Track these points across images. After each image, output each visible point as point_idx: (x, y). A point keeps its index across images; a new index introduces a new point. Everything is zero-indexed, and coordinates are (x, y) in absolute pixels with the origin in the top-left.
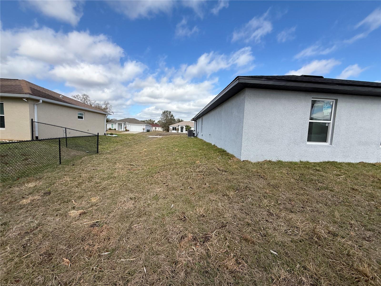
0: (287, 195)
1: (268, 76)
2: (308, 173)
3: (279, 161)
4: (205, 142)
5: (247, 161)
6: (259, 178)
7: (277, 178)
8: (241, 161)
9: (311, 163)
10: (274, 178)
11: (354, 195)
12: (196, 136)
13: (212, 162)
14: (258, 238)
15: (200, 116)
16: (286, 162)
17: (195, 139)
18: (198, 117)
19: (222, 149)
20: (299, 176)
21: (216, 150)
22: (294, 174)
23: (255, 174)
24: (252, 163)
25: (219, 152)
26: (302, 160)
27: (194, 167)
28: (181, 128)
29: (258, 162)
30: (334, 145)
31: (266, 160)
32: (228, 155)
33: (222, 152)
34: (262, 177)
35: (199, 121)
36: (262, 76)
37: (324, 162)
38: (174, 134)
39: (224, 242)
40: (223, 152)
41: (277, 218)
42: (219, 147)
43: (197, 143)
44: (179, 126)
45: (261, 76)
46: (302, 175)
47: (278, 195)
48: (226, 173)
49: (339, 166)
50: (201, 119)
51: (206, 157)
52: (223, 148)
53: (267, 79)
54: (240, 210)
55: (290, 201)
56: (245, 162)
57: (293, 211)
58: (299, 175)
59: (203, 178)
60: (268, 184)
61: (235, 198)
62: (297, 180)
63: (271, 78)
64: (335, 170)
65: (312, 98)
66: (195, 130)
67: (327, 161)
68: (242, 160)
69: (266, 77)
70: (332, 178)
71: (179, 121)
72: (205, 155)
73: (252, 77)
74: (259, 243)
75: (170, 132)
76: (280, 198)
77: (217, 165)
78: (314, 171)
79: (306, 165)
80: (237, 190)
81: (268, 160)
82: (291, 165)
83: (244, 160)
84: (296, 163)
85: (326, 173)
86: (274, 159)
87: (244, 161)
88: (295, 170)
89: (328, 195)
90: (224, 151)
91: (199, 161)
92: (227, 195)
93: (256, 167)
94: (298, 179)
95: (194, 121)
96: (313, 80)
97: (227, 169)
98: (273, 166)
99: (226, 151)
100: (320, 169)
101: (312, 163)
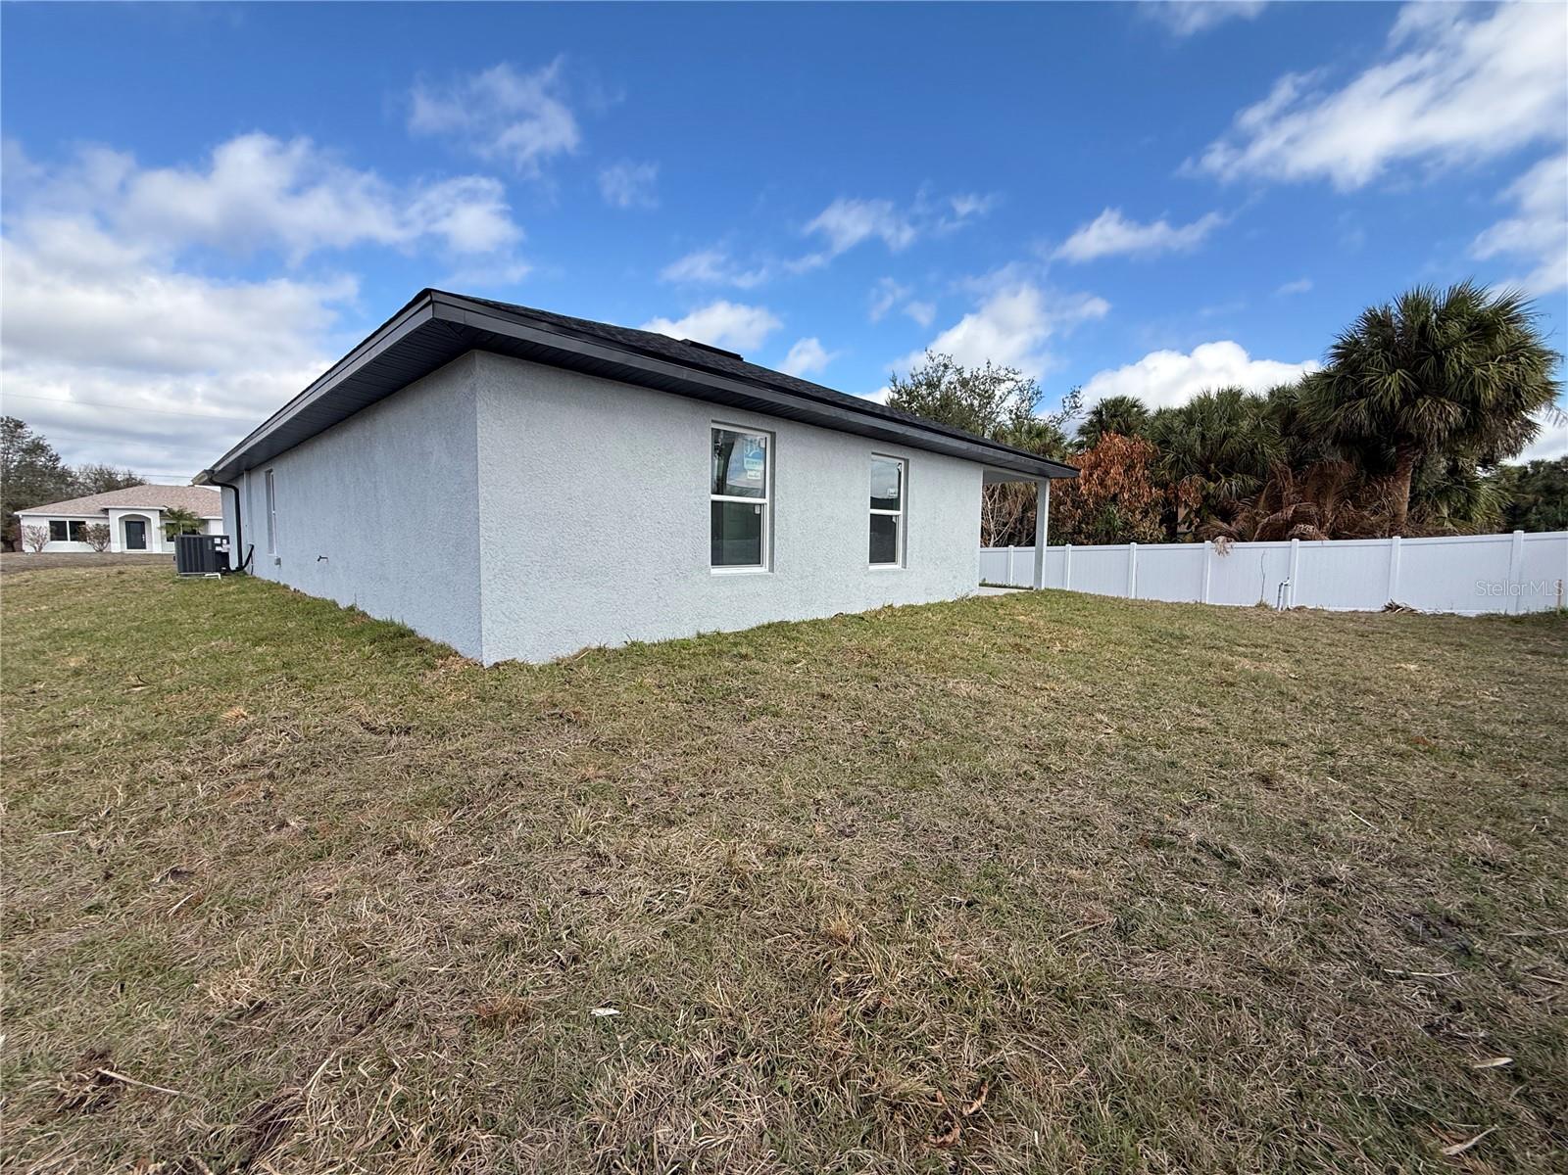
0: (658, 767)
1: (569, 318)
2: (718, 672)
3: (634, 644)
4: (298, 597)
5: (511, 664)
6: (557, 726)
7: (625, 710)
8: (482, 666)
9: (726, 637)
10: (614, 713)
11: (823, 713)
12: (241, 568)
13: (330, 695)
14: (547, 982)
15: (256, 461)
16: (655, 646)
17: (230, 585)
18: (244, 464)
19: (393, 624)
20: (695, 688)
21: (359, 633)
22: (679, 682)
23: (544, 713)
24: (530, 669)
25: (371, 644)
26: (702, 631)
27: (207, 744)
28: (128, 524)
29: (558, 658)
30: (778, 573)
31: (586, 649)
32: (421, 650)
33: (391, 639)
34: (569, 721)
35: (253, 488)
36: (543, 313)
37: (758, 628)
38: (66, 565)
39: (378, 1089)
40: (396, 640)
41: (622, 866)
42: (377, 615)
43: (246, 606)
44: (106, 511)
45: (537, 312)
46: (703, 681)
47: (626, 776)
48: (405, 739)
49: (794, 634)
50: (263, 475)
51: (292, 679)
52: (397, 620)
53: (557, 328)
54: (472, 894)
55: (667, 786)
56: (501, 668)
57: (672, 817)
58: (694, 684)
59: (269, 795)
60: (594, 740)
61: (452, 842)
62: (687, 703)
63: (575, 327)
64: (784, 649)
65: (713, 421)
66: (227, 538)
67: (766, 623)
68: (488, 661)
69: (555, 321)
70: (778, 676)
71: (107, 483)
72: (286, 665)
73: (496, 306)
74: (547, 1005)
75: (27, 548)
76: (633, 784)
77: (360, 707)
78: (735, 660)
79: (714, 645)
80: (462, 803)
81: (595, 645)
82: (672, 653)
83: (498, 661)
84: (684, 645)
85: (765, 661)
86: (616, 642)
87: (497, 665)
88: (680, 667)
89: (767, 731)
90: (403, 633)
91: (247, 706)
92: (407, 845)
93: (547, 684)
94: (690, 700)
95: (222, 485)
96: (711, 361)
97: (412, 719)
98: (612, 666)
99: (412, 632)
100: (750, 651)
101: (731, 634)
